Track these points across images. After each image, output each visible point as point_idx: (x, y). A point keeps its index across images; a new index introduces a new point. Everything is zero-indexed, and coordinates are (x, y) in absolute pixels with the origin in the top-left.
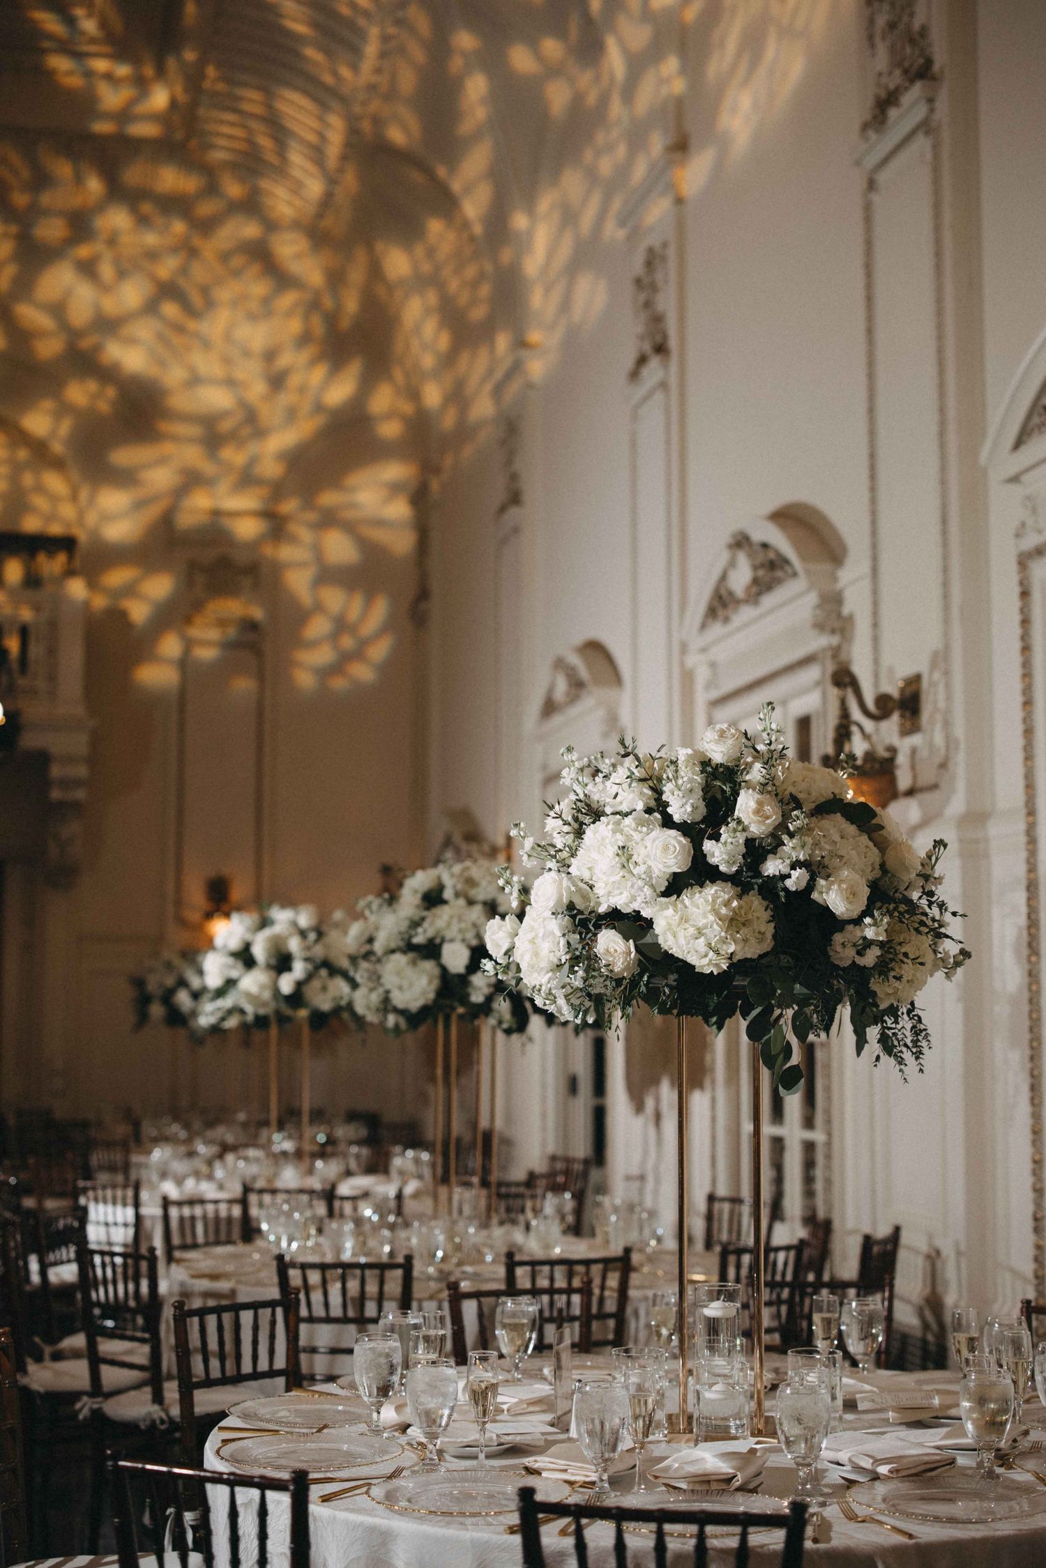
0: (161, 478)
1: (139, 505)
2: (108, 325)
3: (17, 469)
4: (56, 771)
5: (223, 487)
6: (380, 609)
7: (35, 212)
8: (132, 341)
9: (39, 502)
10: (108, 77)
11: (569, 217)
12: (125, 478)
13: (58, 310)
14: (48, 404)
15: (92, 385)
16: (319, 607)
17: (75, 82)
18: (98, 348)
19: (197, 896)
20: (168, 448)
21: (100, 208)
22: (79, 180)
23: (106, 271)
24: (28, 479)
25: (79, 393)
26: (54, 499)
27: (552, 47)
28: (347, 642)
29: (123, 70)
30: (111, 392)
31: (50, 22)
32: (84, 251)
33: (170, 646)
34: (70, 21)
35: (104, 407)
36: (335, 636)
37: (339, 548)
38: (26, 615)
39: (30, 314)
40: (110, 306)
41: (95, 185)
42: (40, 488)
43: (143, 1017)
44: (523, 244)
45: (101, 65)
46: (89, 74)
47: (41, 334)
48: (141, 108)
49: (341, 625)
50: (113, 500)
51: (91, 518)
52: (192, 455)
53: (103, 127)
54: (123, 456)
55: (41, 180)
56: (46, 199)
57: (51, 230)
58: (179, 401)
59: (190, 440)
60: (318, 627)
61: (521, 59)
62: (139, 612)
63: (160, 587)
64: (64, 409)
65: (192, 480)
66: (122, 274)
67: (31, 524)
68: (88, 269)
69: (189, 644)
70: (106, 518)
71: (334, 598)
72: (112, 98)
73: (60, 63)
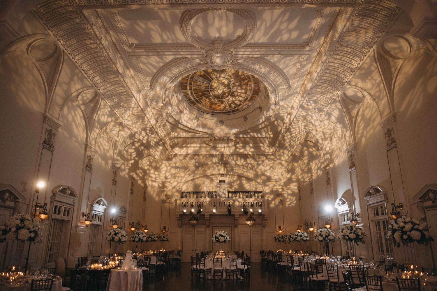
0: (271, 186)
1: (269, 188)
2: (265, 171)
3: (256, 185)
4: (265, 216)
5: (277, 186)
6: (294, 198)
7: (259, 161)
8: (268, 172)
9: (259, 188)
10: (267, 149)
11: (316, 164)
12: (268, 186)
13: (261, 170)
14: (260, 179)
15: (264, 177)
16: (288, 198)
17: (264, 149)
18: (265, 173)
19: (278, 228)
20: (272, 182)
21: (265, 160)
22: (263, 158)
23: (265, 166)
24: (257, 186)
25: (263, 177)
26: (260, 188)
27: (314, 149)
28: (291, 201)
29: (268, 148)
30: (266, 177)
31: (262, 145)
32: (263, 164)
33: (273, 202)
34: (264, 145)
35: (265, 179)
36: (290, 201)
37: (290, 192)
38: (261, 201)
39: (258, 170)
40: (266, 169)
41: (265, 158)
42: (258, 187)
43: (276, 241)
44: (311, 166)
45: (266, 148)
46: (265, 149)
47: (259, 172)
48: (270, 151)
49: (290, 200)
50: (267, 188)
51: (264, 190)
52: (274, 183)
53: (266, 153)
54: (267, 183)
55: (260, 158)
56: (260, 160)
57: (260, 162)
58: (273, 178)
59: (274, 182)
60: (288, 200)
61: (311, 150)
62: (270, 199)
63: (272, 196)
64: (261, 179)
65: (274, 186)
66: (267, 166)
67: (258, 190)
68: (264, 166)
69: (275, 202)
70: (266, 190)
71: (289, 197)
72: (267, 151)
73: (262, 148)
